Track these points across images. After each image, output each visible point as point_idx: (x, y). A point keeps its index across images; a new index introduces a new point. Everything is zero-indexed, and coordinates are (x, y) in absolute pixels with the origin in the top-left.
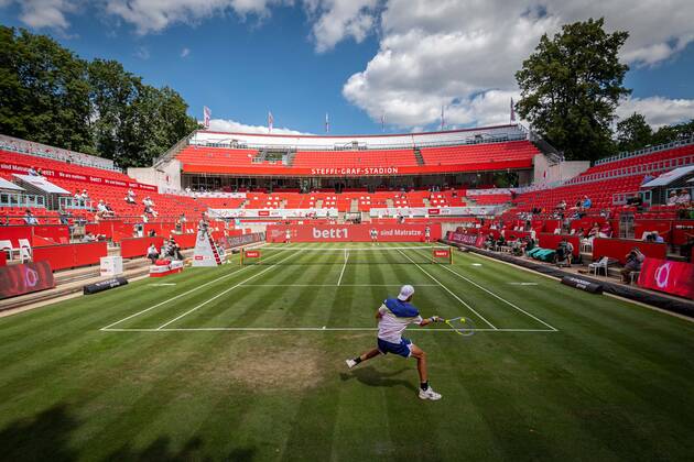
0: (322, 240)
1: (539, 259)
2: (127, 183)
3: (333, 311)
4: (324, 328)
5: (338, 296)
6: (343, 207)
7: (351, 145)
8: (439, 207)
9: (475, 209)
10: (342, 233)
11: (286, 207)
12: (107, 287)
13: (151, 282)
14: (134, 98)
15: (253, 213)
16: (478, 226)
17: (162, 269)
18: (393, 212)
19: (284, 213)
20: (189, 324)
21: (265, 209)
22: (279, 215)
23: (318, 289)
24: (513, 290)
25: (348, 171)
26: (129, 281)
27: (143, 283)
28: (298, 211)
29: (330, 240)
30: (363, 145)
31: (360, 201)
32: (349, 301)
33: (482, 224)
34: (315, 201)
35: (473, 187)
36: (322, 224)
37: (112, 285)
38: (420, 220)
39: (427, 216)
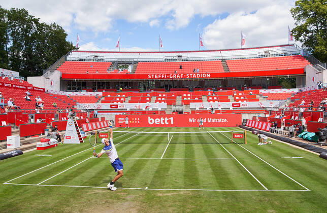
0: (154, 126)
1: (306, 139)
2: (27, 87)
3: (155, 177)
4: (146, 188)
5: (160, 165)
6: (170, 102)
7: (177, 58)
8: (240, 102)
9: (266, 104)
10: (169, 121)
11: (130, 102)
12: (10, 156)
13: (37, 153)
14: (34, 31)
15: (106, 106)
16: (267, 116)
17: (44, 145)
18: (206, 105)
19: (128, 106)
20: (58, 182)
21: (115, 103)
22: (125, 108)
23: (147, 161)
24: (285, 162)
25: (175, 76)
26: (23, 152)
27: (32, 154)
28: (138, 104)
29: (160, 126)
30: (185, 58)
31: (183, 98)
32: (167, 169)
33: (271, 114)
34: (150, 98)
35: (264, 87)
36: (155, 114)
37: (13, 155)
38: (227, 111)
39: (231, 108)
